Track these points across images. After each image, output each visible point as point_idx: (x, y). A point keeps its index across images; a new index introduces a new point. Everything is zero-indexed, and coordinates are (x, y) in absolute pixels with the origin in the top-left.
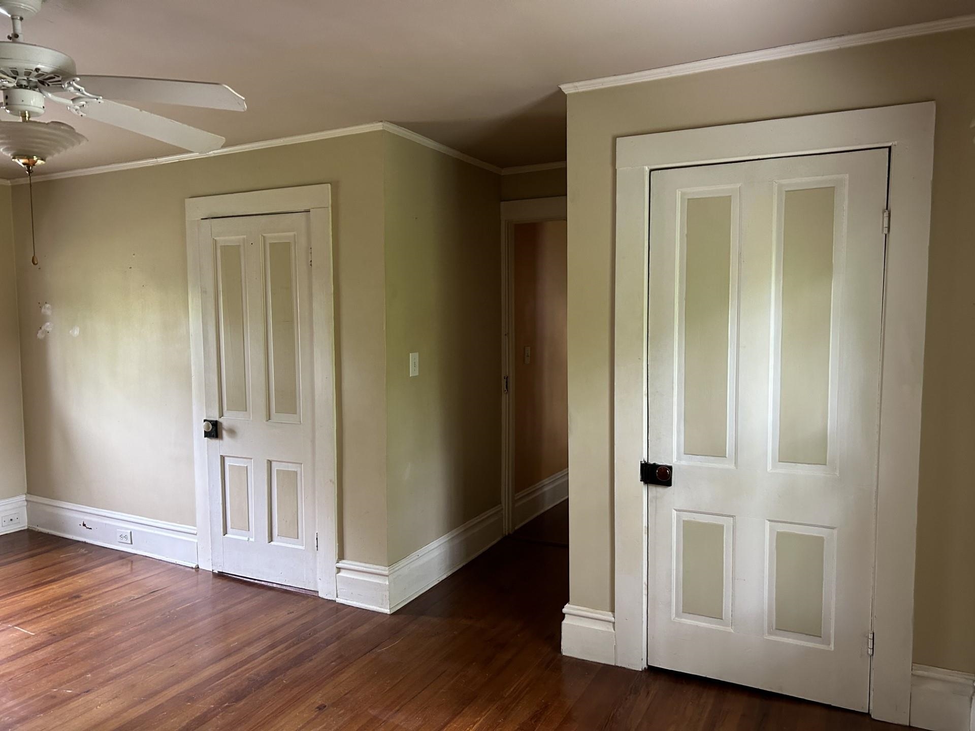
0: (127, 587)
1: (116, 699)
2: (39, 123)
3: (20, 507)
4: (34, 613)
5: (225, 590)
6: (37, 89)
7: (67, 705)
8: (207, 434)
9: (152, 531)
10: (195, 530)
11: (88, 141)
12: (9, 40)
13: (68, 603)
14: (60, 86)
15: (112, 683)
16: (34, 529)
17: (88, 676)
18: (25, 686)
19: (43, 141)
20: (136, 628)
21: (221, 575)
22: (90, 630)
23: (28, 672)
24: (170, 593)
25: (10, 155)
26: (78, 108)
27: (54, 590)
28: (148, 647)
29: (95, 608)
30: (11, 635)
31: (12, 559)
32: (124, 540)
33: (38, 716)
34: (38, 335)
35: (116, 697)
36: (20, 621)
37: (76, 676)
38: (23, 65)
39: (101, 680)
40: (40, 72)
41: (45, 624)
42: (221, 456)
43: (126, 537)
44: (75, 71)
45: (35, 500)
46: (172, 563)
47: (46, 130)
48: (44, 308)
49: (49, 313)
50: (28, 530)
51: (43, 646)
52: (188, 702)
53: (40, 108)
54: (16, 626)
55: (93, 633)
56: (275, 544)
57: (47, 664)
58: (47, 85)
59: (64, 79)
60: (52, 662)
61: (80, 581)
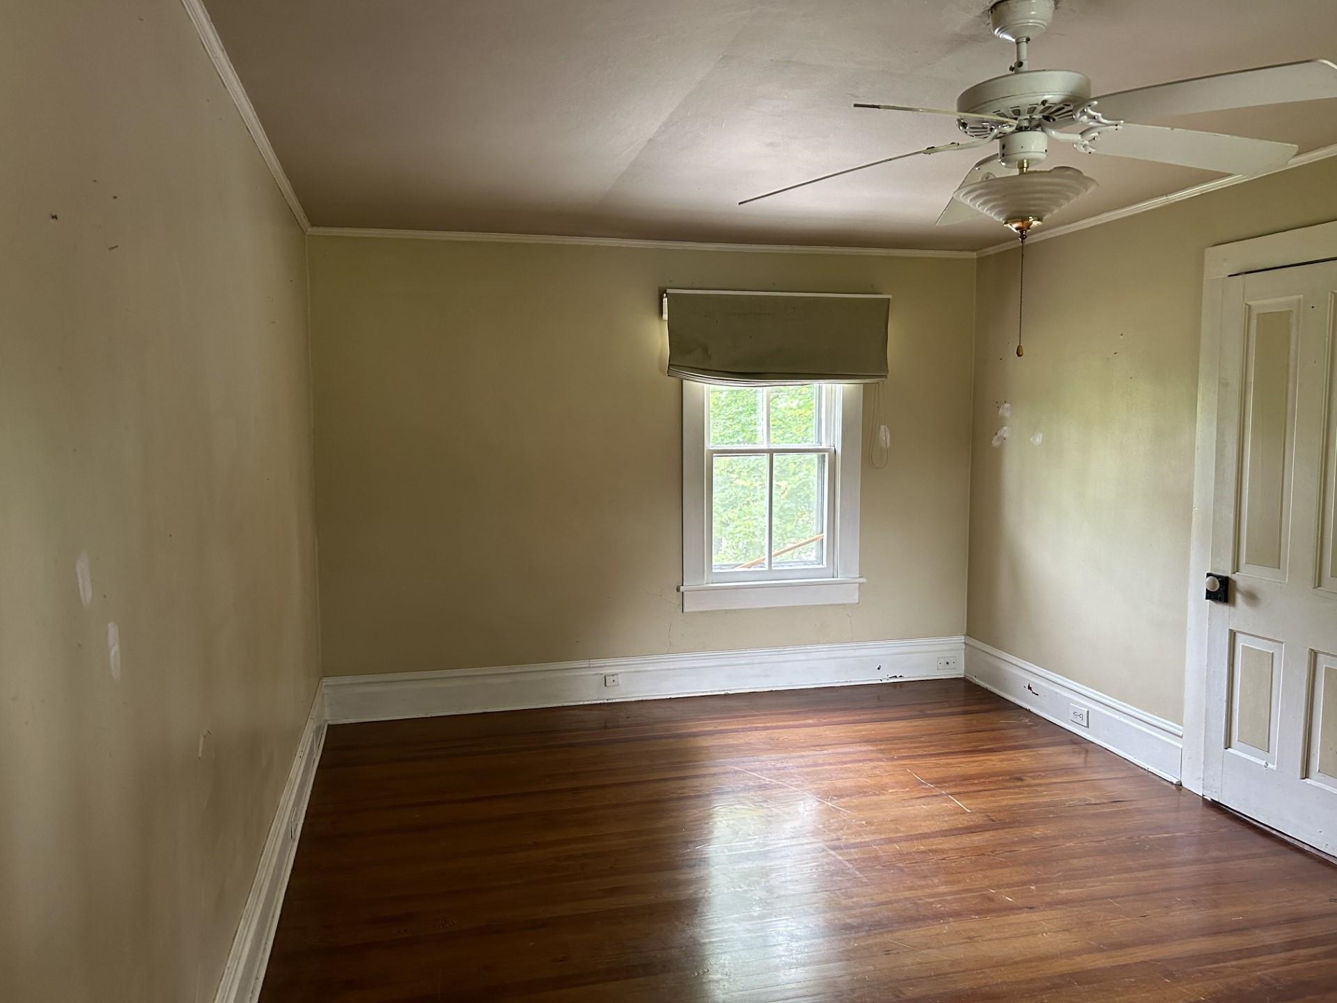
0: (1081, 784)
1: (1067, 933)
2: (1040, 172)
3: (958, 650)
4: (971, 784)
5: (1223, 830)
6: (1039, 129)
7: (1006, 916)
8: (1210, 595)
9: (1117, 717)
10: (1179, 730)
11: (1098, 185)
12: (1011, 72)
13: (1009, 784)
14: (1071, 117)
15: (1062, 909)
16: (971, 680)
17: (1032, 887)
18: (959, 873)
19: (1043, 195)
20: (1093, 844)
21: (1215, 806)
22: (1034, 827)
23: (963, 857)
24: (1140, 811)
25: (1001, 219)
26: (1087, 142)
27: (992, 763)
28: (1109, 877)
29: (1041, 800)
30: (946, 804)
31: (948, 710)
32: (1078, 720)
33: (973, 917)
34: (993, 442)
35: (1067, 930)
36: (954, 790)
37: (1017, 883)
38: (1024, 101)
39: (1048, 899)
40: (1047, 105)
41: (982, 803)
42: (1231, 631)
43: (1081, 716)
44: (1090, 93)
45: (972, 644)
46: (1142, 768)
47: (1048, 180)
48: (1003, 409)
49: (1007, 414)
50: (964, 680)
51: (980, 829)
52: (1166, 977)
53: (1042, 152)
54: (951, 794)
55: (1038, 833)
56: (1313, 784)
57: (984, 854)
58: (1051, 120)
59: (1076, 108)
60: (990, 853)
61: (1023, 760)
